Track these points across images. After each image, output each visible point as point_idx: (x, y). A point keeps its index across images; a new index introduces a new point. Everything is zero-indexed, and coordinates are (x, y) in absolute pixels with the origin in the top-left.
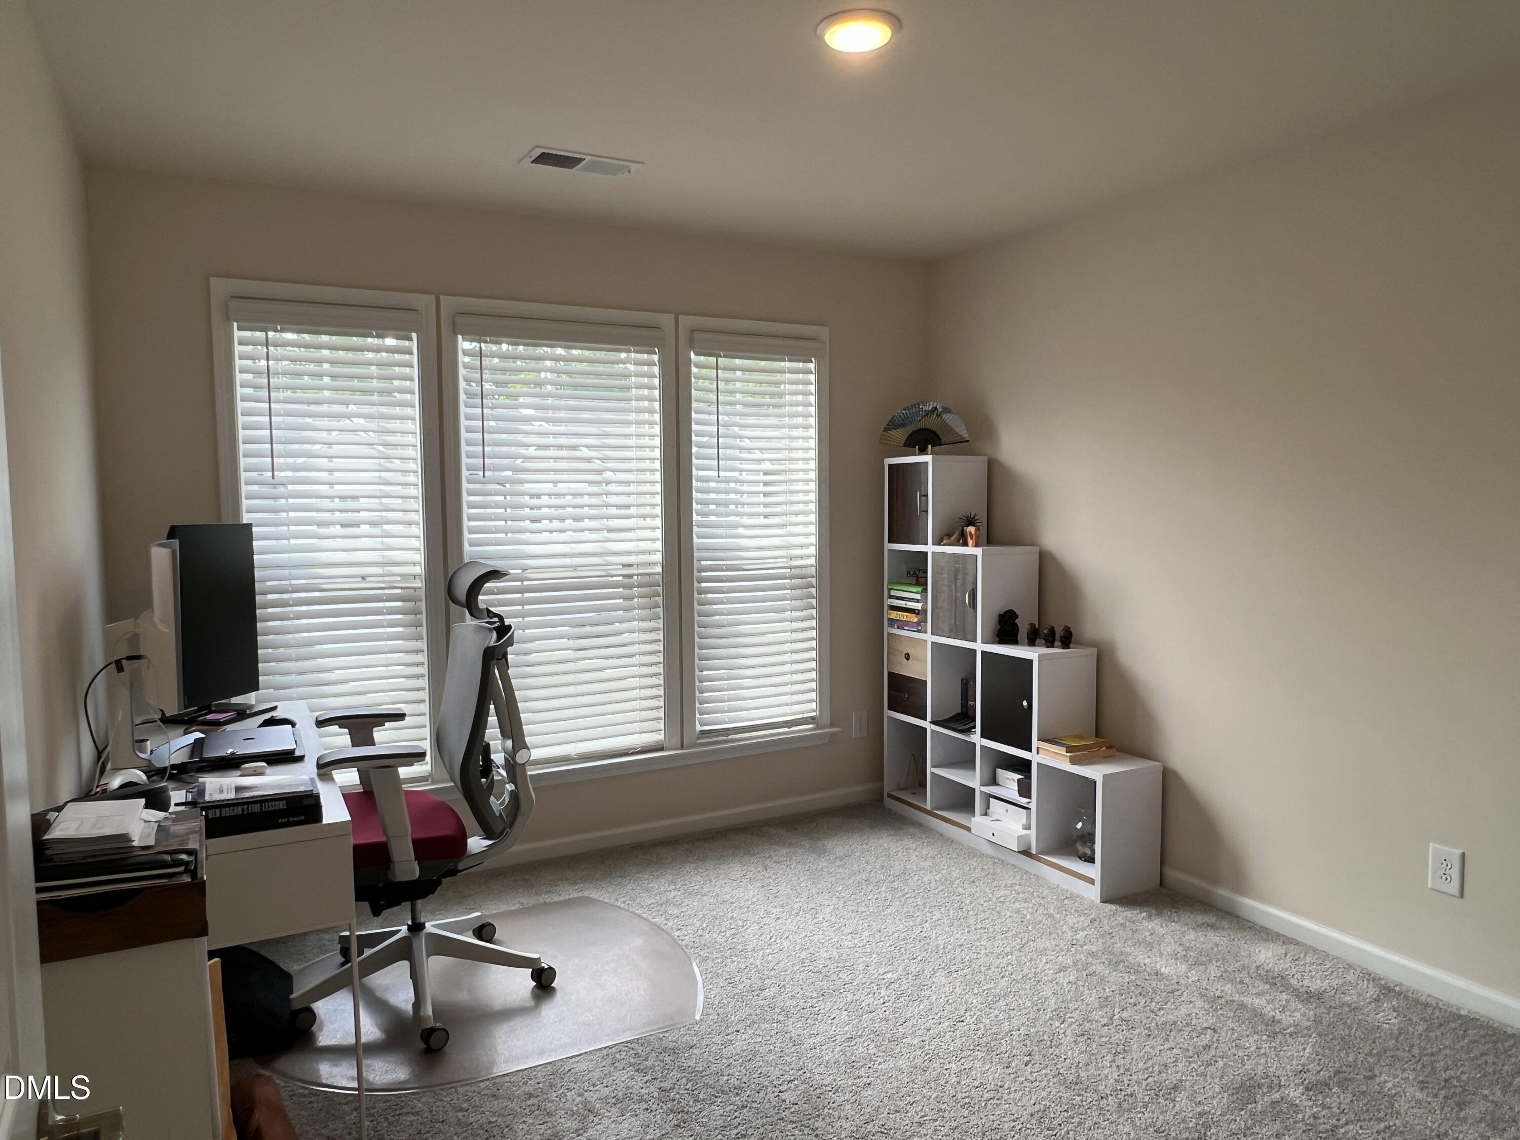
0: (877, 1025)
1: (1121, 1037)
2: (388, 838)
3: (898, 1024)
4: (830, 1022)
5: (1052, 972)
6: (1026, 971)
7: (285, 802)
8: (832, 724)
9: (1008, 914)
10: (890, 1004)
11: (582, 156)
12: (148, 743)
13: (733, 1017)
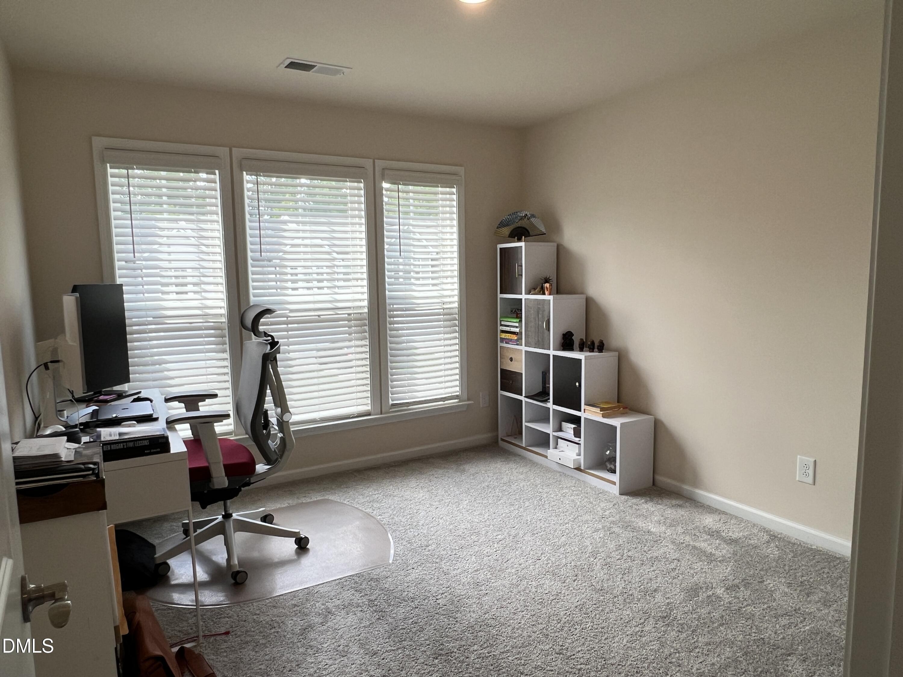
0: (492, 563)
1: (627, 566)
2: (209, 463)
3: (504, 562)
4: (465, 562)
5: (590, 532)
6: (576, 532)
7: (148, 441)
8: (469, 400)
9: (568, 502)
10: (500, 552)
11: (315, 64)
12: (65, 412)
13: (410, 561)
